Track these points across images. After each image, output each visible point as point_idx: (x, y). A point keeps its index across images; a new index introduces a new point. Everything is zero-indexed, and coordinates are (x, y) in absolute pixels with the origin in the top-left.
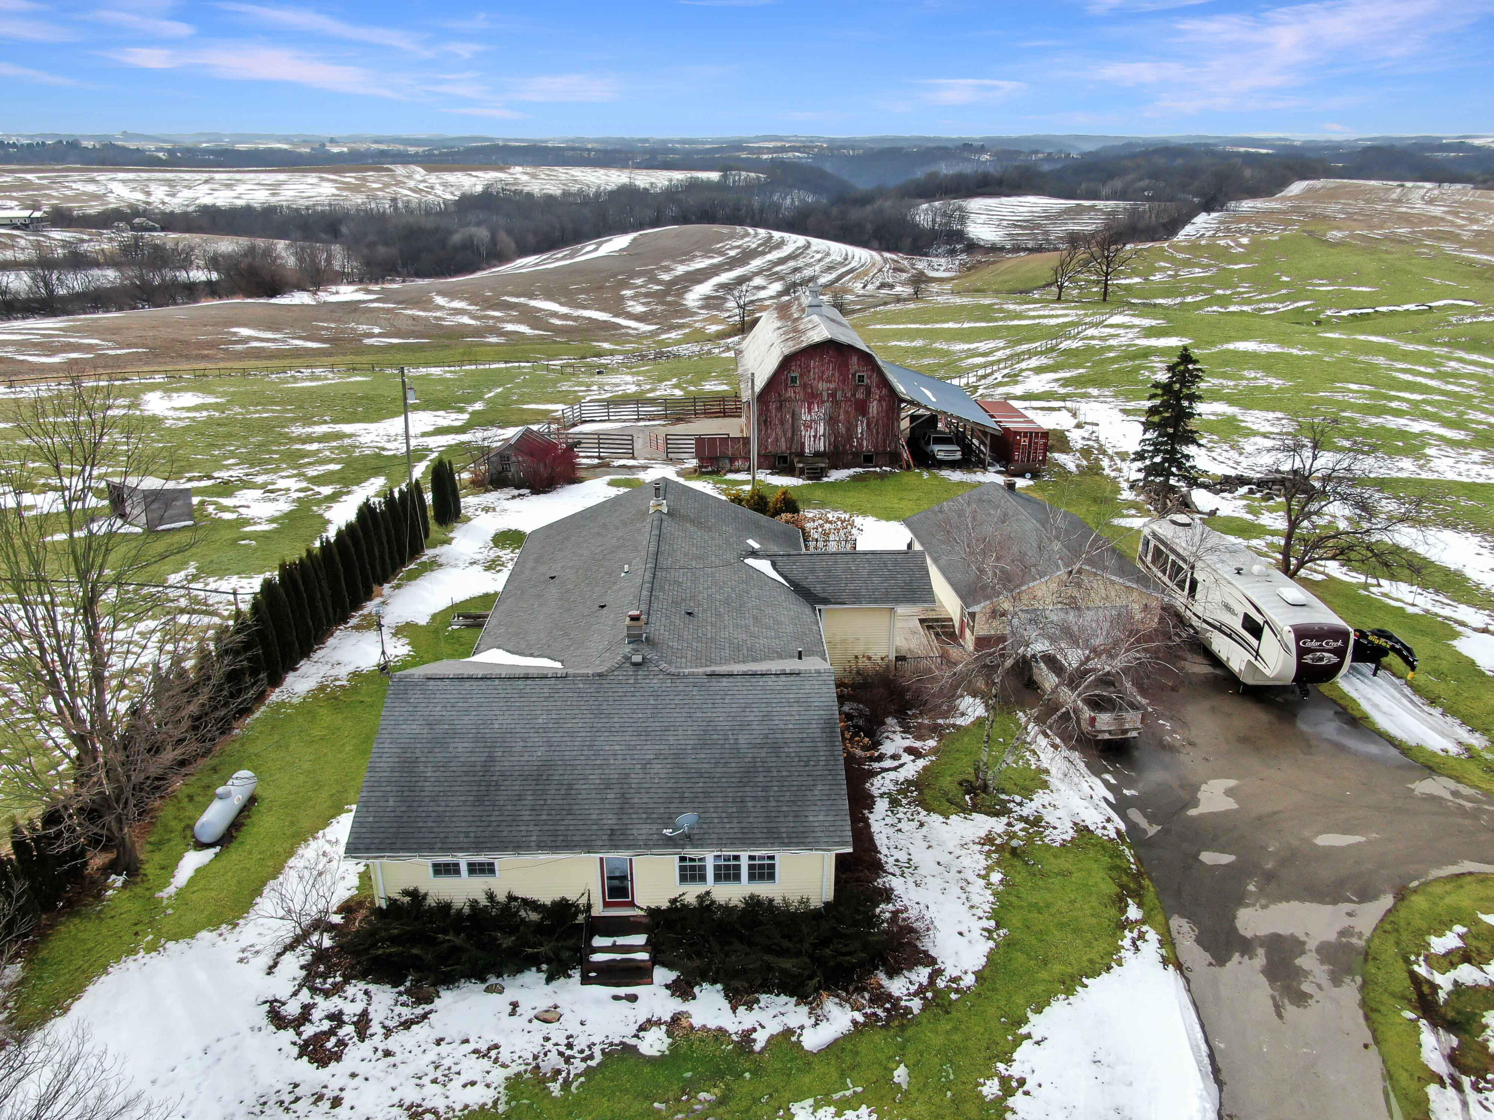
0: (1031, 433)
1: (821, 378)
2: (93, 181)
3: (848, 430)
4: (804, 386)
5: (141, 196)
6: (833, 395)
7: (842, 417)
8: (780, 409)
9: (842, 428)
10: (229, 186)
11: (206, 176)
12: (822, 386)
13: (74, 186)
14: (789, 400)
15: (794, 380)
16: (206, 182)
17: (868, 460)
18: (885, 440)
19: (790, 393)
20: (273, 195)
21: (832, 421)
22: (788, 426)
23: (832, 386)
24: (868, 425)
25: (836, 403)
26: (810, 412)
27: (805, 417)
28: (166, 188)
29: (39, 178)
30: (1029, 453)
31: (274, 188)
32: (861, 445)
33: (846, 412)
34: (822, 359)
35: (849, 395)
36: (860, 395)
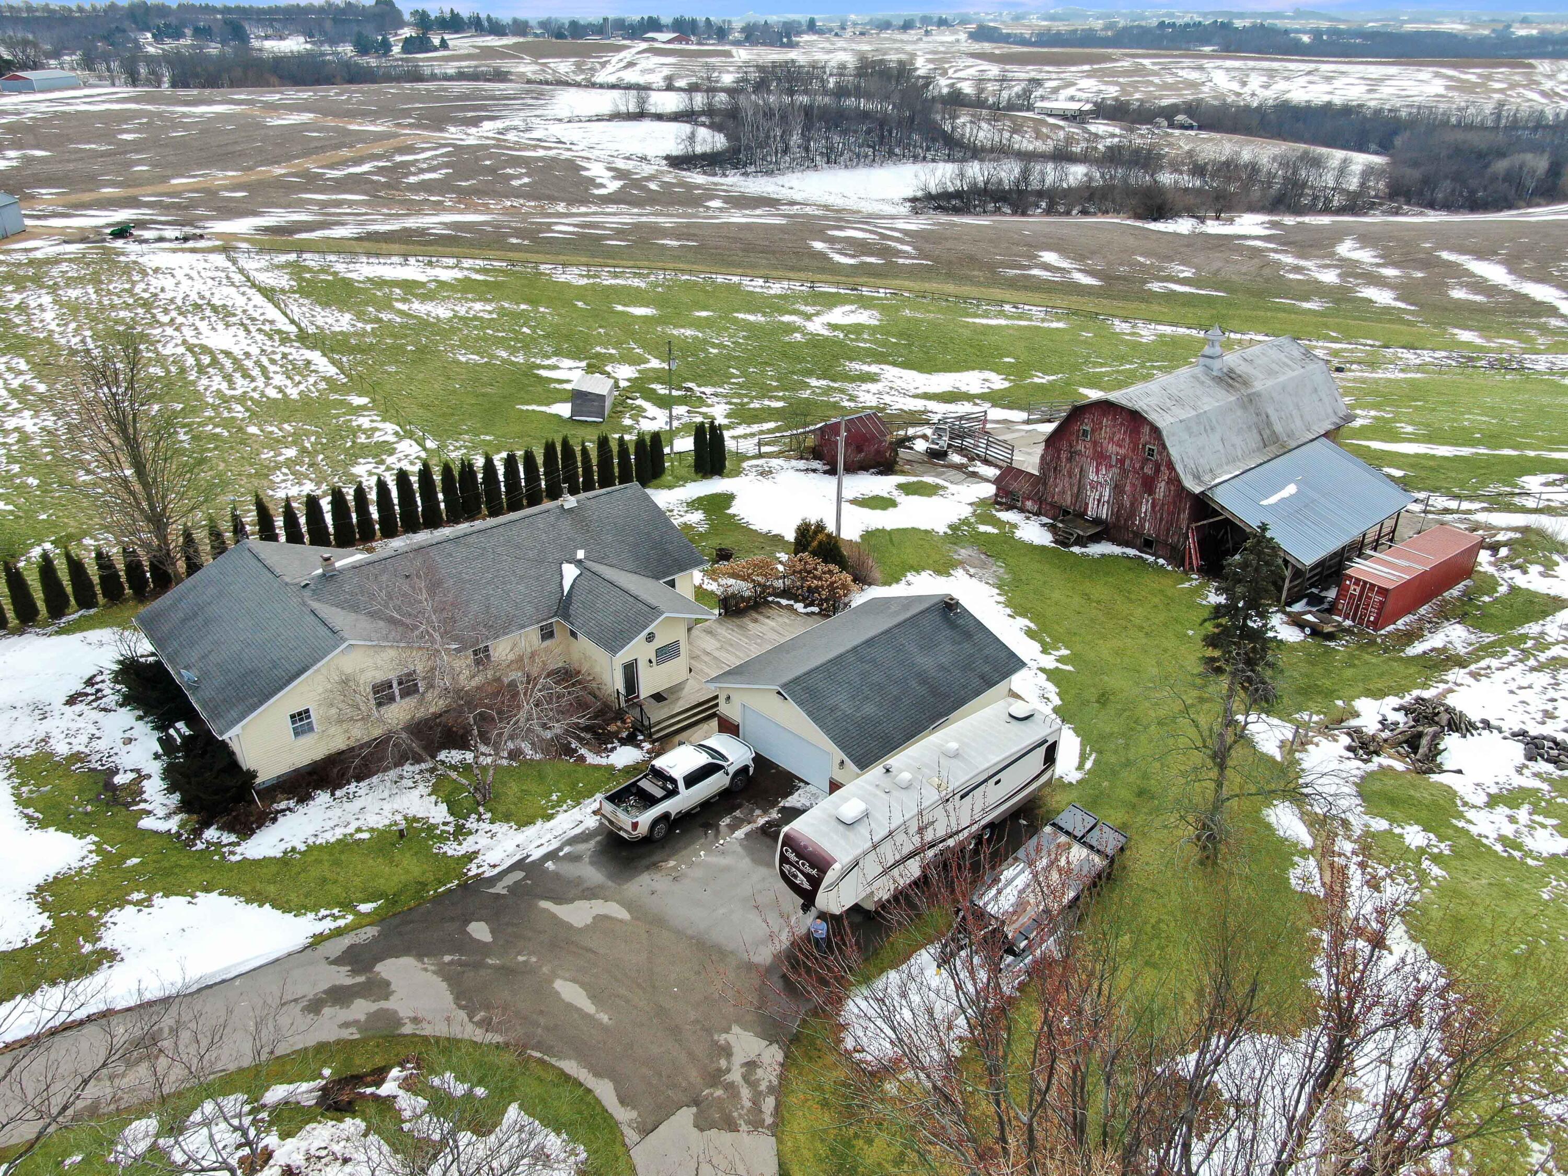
0: (1365, 583)
1: (1111, 439)
2: (1201, 68)
3: (1132, 504)
4: (1095, 443)
5: (1236, 86)
6: (1122, 462)
7: (1127, 488)
8: (1070, 460)
9: (1127, 502)
10: (1328, 79)
11: (1312, 66)
12: (1112, 449)
13: (1180, 73)
14: (1079, 453)
15: (1085, 433)
16: (1309, 73)
17: (1147, 545)
18: (1168, 530)
19: (1080, 447)
20: (1370, 91)
21: (1118, 489)
22: (1075, 481)
23: (1122, 451)
24: (1153, 506)
25: (1124, 472)
26: (1097, 473)
27: (1092, 476)
28: (1265, 79)
29: (1154, 64)
30: (1358, 606)
31: (1374, 84)
32: (1143, 526)
33: (1133, 485)
34: (1115, 419)
35: (1137, 466)
36: (1148, 470)
